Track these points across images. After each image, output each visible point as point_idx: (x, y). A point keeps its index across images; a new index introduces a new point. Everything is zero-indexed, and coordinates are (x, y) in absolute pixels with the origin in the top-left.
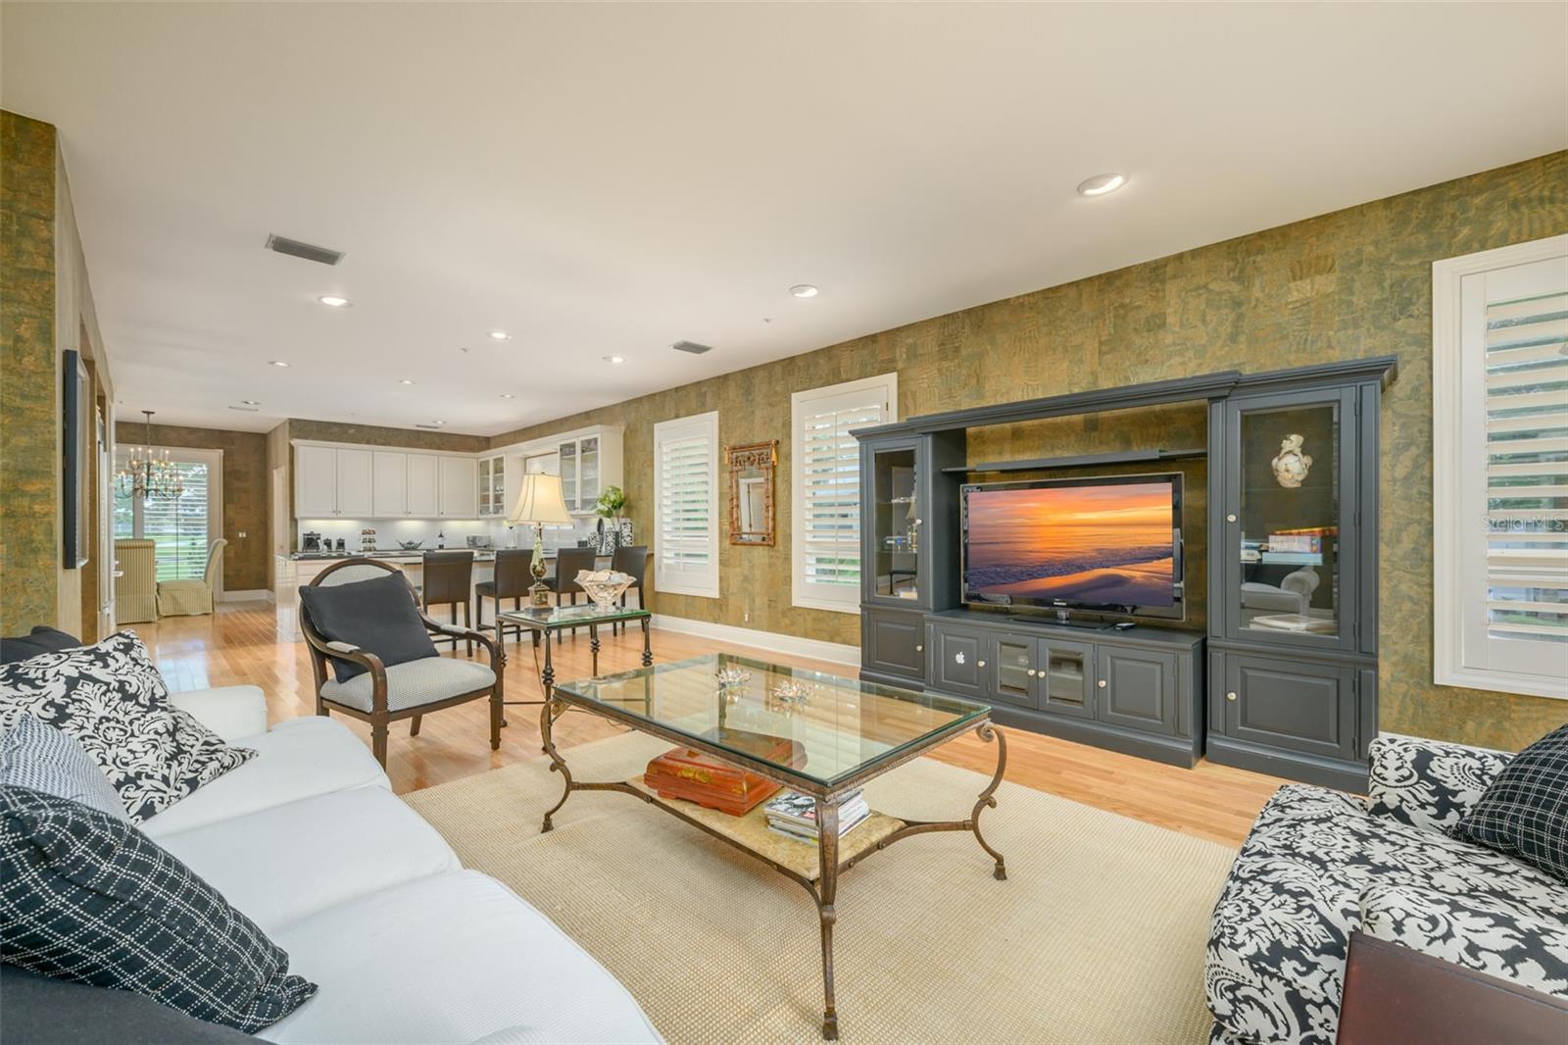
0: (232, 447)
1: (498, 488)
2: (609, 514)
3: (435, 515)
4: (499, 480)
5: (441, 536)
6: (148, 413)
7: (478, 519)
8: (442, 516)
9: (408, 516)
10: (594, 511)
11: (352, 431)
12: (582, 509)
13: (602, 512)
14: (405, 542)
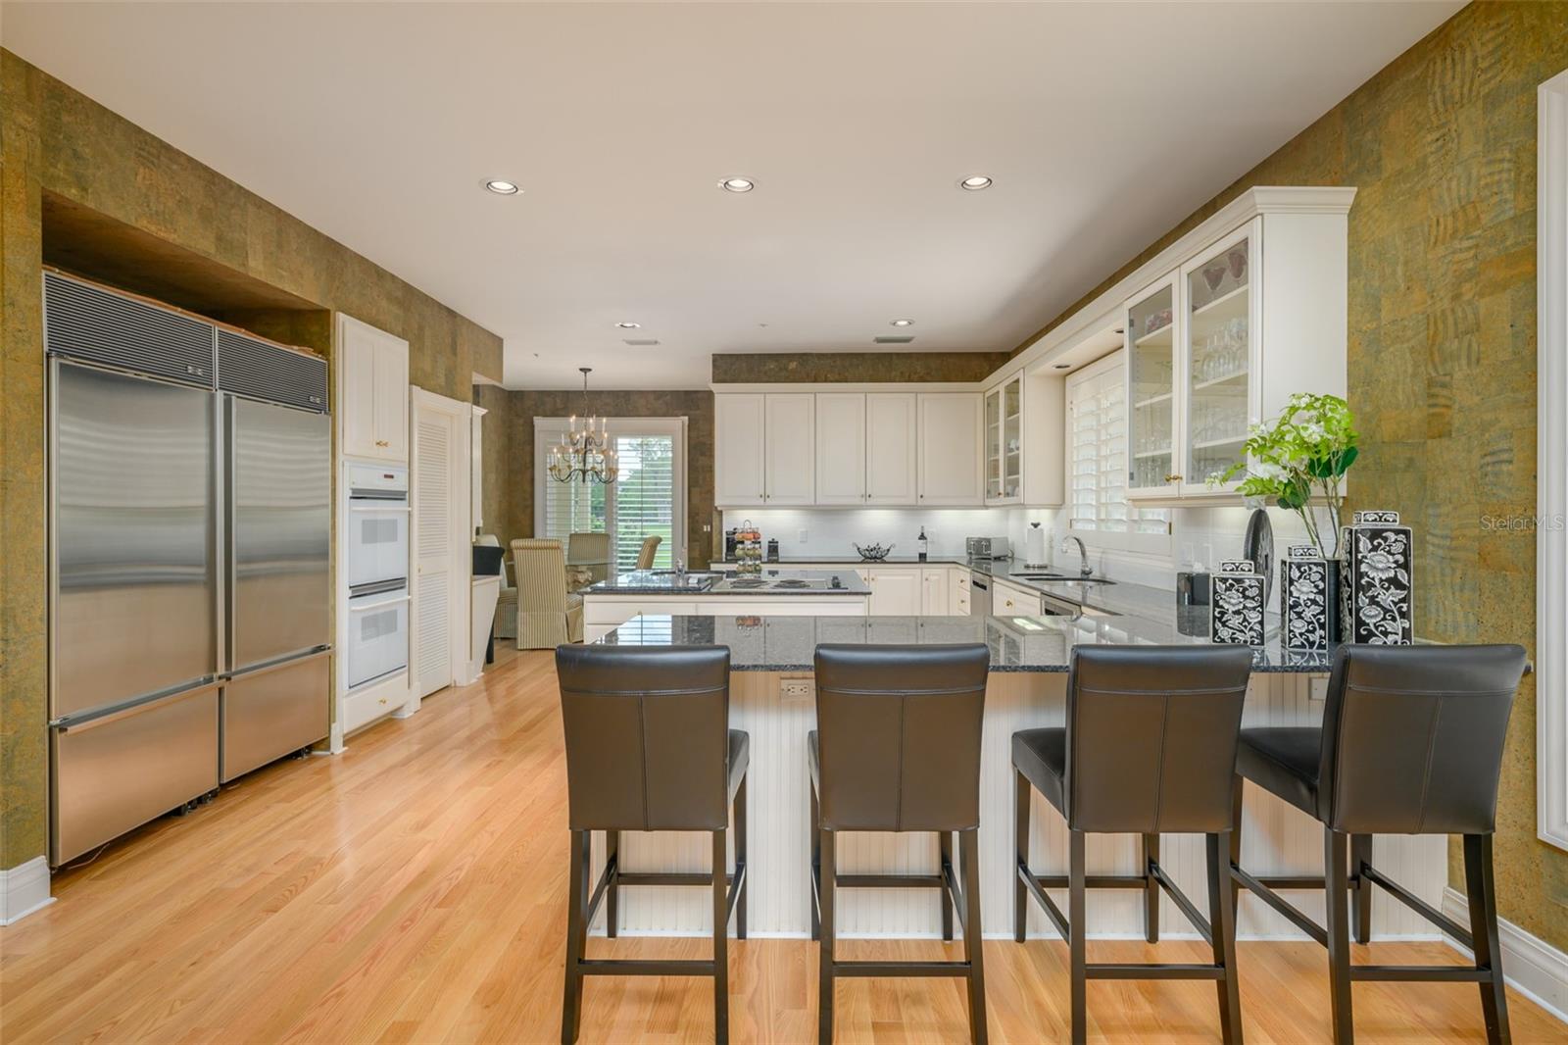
0: (698, 412)
1: (1013, 446)
2: (1293, 496)
3: (911, 501)
4: (1013, 429)
5: (922, 537)
6: (585, 370)
7: (986, 507)
8: (920, 502)
9: (867, 501)
10: (1231, 487)
11: (793, 365)
12: (1192, 480)
13: (1264, 488)
14: (863, 546)
